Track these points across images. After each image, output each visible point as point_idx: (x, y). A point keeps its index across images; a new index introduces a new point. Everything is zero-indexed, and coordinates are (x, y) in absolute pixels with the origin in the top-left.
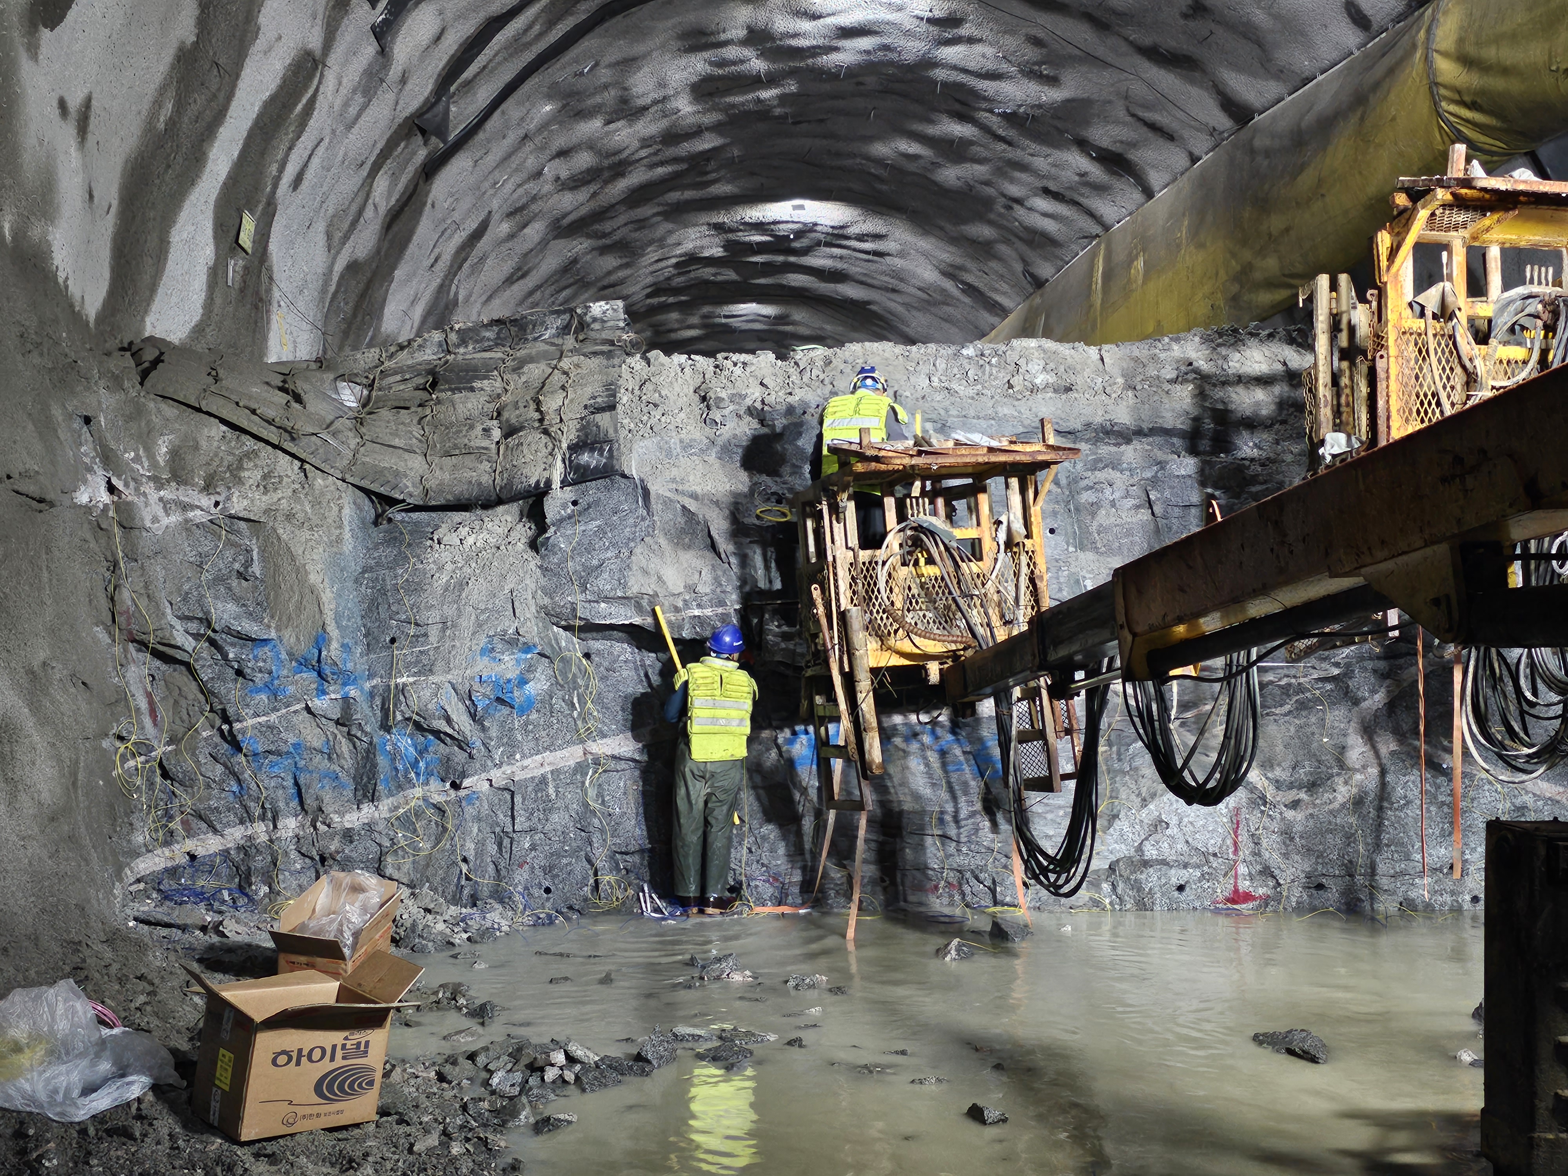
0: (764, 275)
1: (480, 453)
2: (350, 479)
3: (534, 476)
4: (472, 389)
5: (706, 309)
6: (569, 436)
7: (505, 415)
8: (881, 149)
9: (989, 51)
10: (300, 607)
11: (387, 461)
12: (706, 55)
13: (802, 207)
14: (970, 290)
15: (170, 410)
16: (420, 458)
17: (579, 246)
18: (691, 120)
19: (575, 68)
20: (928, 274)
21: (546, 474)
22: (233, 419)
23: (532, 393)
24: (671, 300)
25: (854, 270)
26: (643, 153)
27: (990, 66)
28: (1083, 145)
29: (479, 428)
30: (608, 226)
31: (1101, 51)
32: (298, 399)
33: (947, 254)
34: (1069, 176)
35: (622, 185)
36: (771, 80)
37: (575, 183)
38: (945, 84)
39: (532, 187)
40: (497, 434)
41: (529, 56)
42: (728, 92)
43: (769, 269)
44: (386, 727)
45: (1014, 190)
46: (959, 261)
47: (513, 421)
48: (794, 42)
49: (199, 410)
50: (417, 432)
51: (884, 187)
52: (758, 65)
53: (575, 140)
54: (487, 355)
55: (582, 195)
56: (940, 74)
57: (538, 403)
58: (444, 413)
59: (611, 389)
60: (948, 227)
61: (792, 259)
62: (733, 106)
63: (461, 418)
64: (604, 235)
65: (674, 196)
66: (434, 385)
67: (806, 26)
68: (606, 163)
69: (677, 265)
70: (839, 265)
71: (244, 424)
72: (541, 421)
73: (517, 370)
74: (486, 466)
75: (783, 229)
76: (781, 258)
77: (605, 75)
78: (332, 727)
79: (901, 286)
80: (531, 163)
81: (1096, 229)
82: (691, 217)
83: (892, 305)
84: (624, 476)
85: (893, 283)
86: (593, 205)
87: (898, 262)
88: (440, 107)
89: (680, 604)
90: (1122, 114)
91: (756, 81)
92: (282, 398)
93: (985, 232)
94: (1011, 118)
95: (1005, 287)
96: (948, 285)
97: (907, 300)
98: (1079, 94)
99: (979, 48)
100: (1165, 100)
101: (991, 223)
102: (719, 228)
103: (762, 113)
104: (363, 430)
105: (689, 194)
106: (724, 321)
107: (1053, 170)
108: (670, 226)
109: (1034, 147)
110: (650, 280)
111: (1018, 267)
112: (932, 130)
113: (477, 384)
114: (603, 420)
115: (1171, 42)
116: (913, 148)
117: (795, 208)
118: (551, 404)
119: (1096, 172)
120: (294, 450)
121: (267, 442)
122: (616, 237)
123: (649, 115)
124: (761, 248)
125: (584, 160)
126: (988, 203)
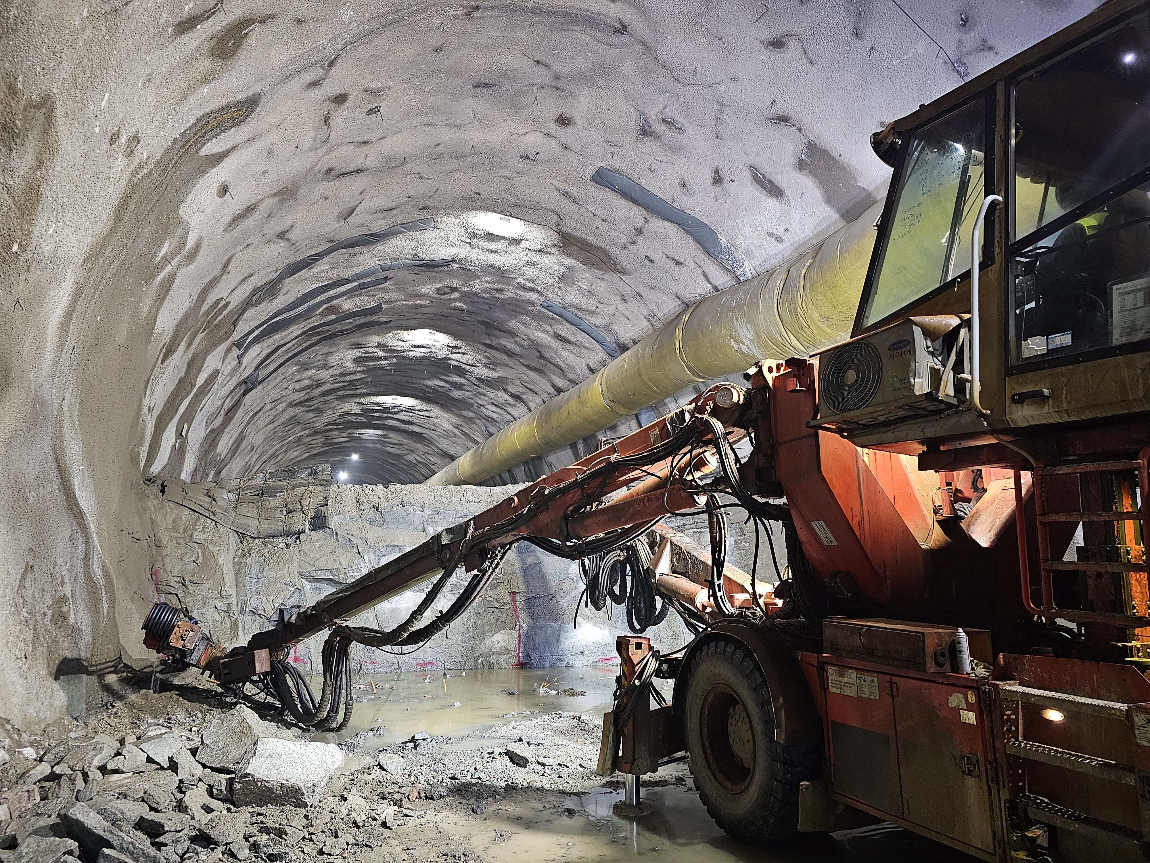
0: (378, 420)
1: (279, 519)
2: (232, 528)
3: (298, 527)
4: (276, 496)
5: (350, 431)
6: (311, 514)
7: (288, 506)
8: (428, 383)
9: (471, 358)
10: (215, 573)
11: (245, 521)
12: (360, 350)
13: (396, 399)
14: (464, 433)
15: (172, 505)
16: (257, 520)
17: (298, 410)
18: (352, 369)
19: (308, 356)
20: (448, 427)
21: (303, 527)
22: (194, 509)
23: (298, 498)
24: (335, 427)
25: (416, 421)
26: (330, 379)
27: (471, 362)
28: (505, 390)
29: (279, 510)
30: (311, 403)
31: (510, 364)
32: (214, 500)
33: (455, 420)
34: (501, 400)
35: (320, 389)
36: (385, 358)
37: (301, 390)
38: (454, 366)
39: (284, 393)
40: (285, 512)
41: (291, 354)
42: (368, 361)
43: (379, 418)
44: (242, 612)
45: (481, 402)
46: (460, 423)
47: (291, 508)
48: (396, 348)
49: (182, 505)
50: (256, 511)
51: (430, 395)
52: (380, 353)
53: (304, 377)
54: (281, 483)
55: (303, 393)
56: (452, 363)
57: (301, 503)
58: (266, 505)
59: (326, 498)
60: (456, 411)
61: (390, 415)
62: (370, 365)
63: (272, 506)
64: (309, 406)
65: (342, 393)
66: (262, 494)
67: (401, 343)
68: (315, 383)
69: (338, 416)
70: (411, 419)
71: (197, 510)
72: (302, 509)
73: (292, 489)
74: (281, 524)
75: (387, 406)
76: (385, 415)
77: (319, 357)
78: (223, 614)
79: (436, 429)
80: (285, 385)
81: (513, 420)
82: (348, 399)
83: (432, 435)
84: (329, 528)
85: (433, 427)
86: (307, 397)
87: (436, 420)
88: (255, 375)
89: (347, 572)
90: (519, 384)
91: (380, 358)
92: (209, 500)
93: (470, 414)
94: (479, 379)
95: (479, 434)
96: (456, 431)
97: (439, 434)
98: (503, 375)
99: (466, 356)
100: (533, 382)
101: (472, 411)
102: (360, 403)
103: (382, 368)
104: (236, 510)
105: (348, 392)
106: (358, 435)
107: (495, 398)
108: (338, 403)
109: (488, 389)
110: (327, 420)
111: (483, 428)
112: (449, 379)
113: (278, 495)
114: (324, 509)
115: (534, 364)
116: (442, 384)
117: (393, 399)
118: (305, 503)
119: (511, 400)
120: (214, 518)
121: (204, 516)
122: (316, 406)
123: (334, 368)
124: (377, 411)
125: (307, 382)
126: (471, 405)
